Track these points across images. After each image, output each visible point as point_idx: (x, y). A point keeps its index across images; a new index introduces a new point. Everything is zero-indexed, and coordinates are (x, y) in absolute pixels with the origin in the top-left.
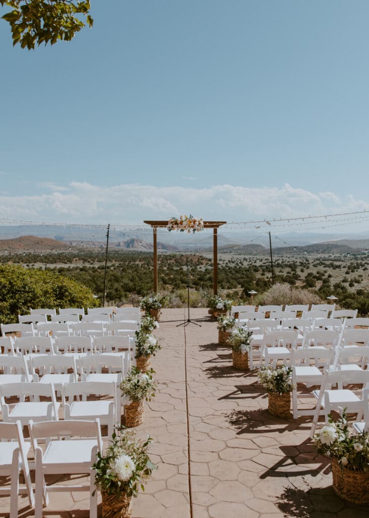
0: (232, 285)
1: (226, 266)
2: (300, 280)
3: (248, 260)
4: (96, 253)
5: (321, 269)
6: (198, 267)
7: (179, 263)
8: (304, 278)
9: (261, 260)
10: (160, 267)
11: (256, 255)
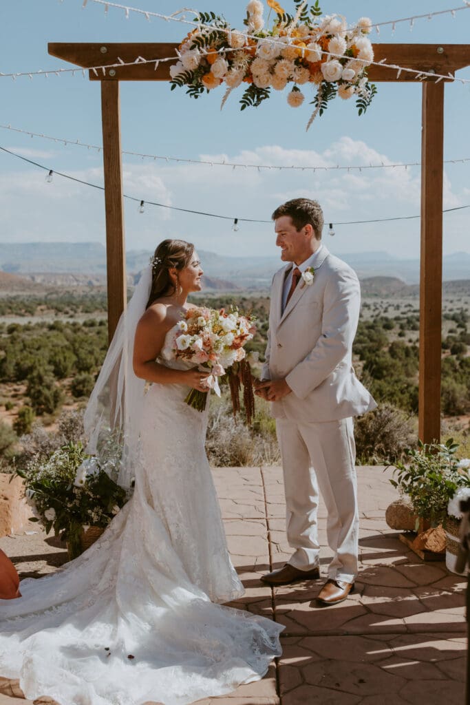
3: (373, 308)
4: (79, 296)
9: (398, 307)
11: (387, 296)
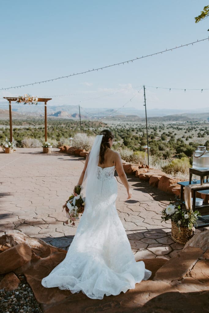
0: (118, 139)
1: (116, 128)
2: (158, 136)
4: (37, 119)
5: (171, 130)
6: (99, 128)
7: (88, 126)
8: (161, 136)
9: (137, 125)
10: (76, 128)
